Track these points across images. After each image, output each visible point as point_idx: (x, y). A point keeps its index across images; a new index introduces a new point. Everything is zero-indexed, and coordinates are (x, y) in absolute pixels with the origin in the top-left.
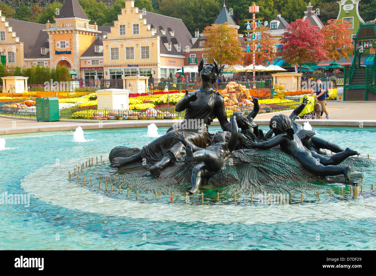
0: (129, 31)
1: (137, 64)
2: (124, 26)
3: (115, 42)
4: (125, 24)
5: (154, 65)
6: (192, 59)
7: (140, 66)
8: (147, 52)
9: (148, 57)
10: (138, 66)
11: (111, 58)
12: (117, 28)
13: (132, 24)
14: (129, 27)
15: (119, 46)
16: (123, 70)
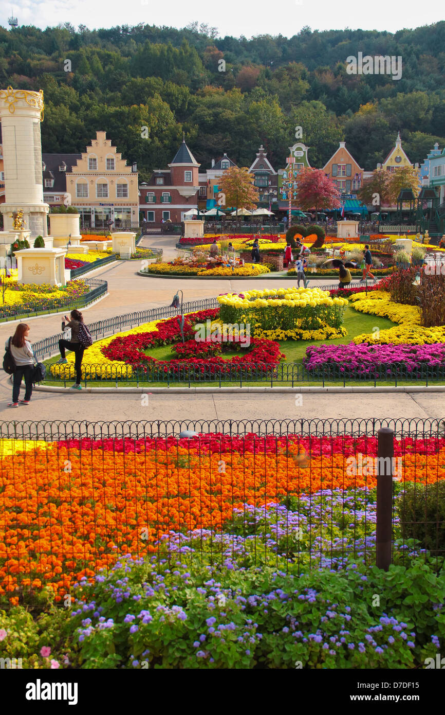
0: (102, 166)
1: (111, 203)
2: (95, 160)
3: (84, 177)
4: (96, 157)
5: (133, 205)
6: (149, 198)
7: (116, 205)
8: (125, 191)
9: (125, 195)
10: (113, 205)
11: (76, 195)
12: (86, 161)
13: (106, 157)
14: (102, 161)
15: (88, 182)
16: (93, 209)
